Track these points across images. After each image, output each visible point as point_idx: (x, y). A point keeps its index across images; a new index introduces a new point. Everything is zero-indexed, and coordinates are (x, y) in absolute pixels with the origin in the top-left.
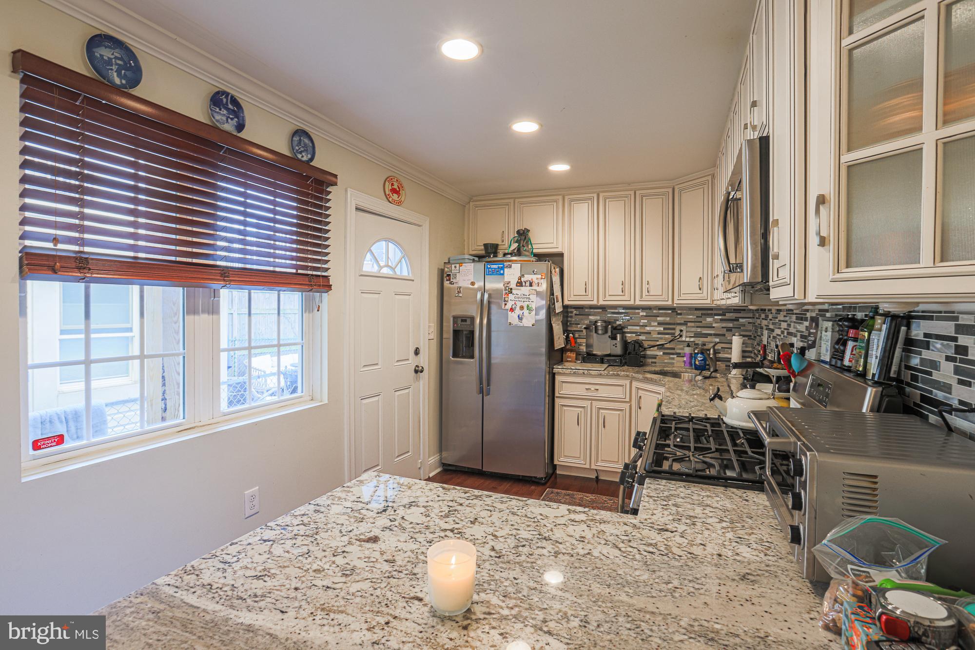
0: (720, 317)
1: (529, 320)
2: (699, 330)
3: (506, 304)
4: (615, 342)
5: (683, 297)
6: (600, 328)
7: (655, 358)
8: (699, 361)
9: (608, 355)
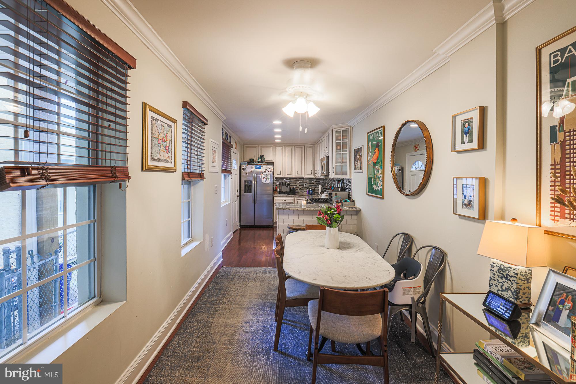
1: (268, 181)
2: (310, 184)
3: (261, 177)
4: (288, 188)
5: (307, 175)
6: (284, 184)
7: (298, 193)
9: (286, 192)
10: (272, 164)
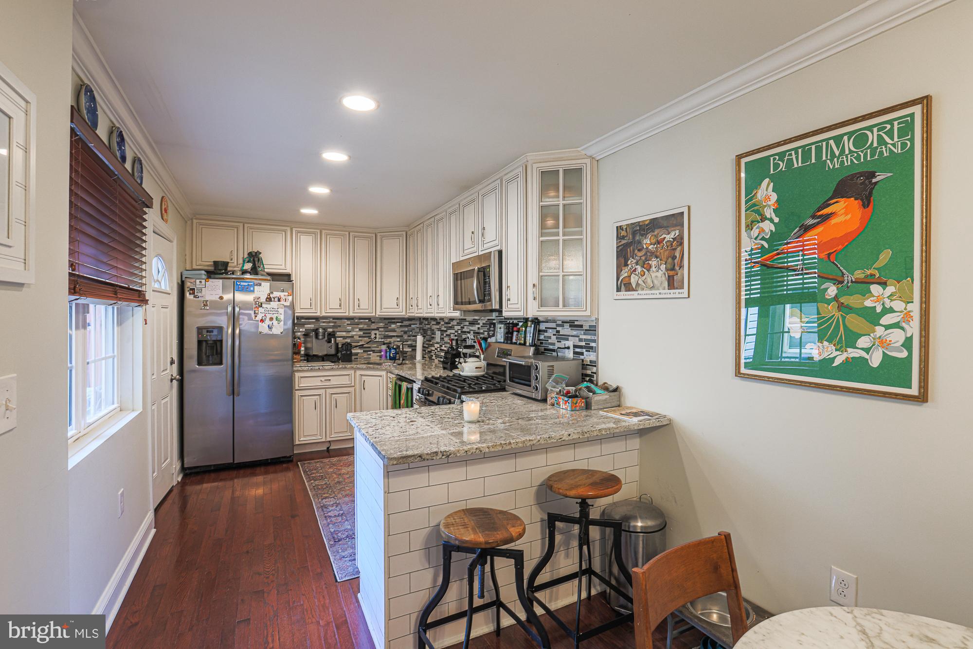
0: (400, 324)
1: (278, 329)
2: (387, 333)
3: (256, 316)
4: (330, 344)
5: (384, 310)
6: (321, 334)
7: (357, 355)
8: (393, 354)
9: (326, 355)
10: (286, 277)
